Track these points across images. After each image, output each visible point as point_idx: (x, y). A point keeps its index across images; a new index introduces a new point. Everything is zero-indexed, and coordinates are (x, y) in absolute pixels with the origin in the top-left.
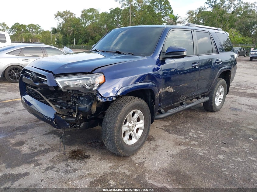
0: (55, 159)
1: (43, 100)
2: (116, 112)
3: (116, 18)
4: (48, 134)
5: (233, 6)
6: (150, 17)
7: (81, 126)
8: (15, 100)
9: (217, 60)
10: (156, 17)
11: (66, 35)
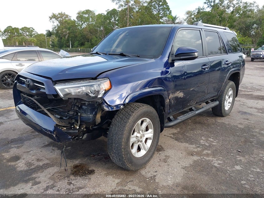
0: (55, 176)
1: (41, 110)
2: (124, 121)
3: (113, 19)
4: (46, 147)
5: (232, 5)
6: (148, 18)
7: (83, 138)
8: (9, 108)
9: (227, 61)
10: (154, 17)
11: (61, 38)
